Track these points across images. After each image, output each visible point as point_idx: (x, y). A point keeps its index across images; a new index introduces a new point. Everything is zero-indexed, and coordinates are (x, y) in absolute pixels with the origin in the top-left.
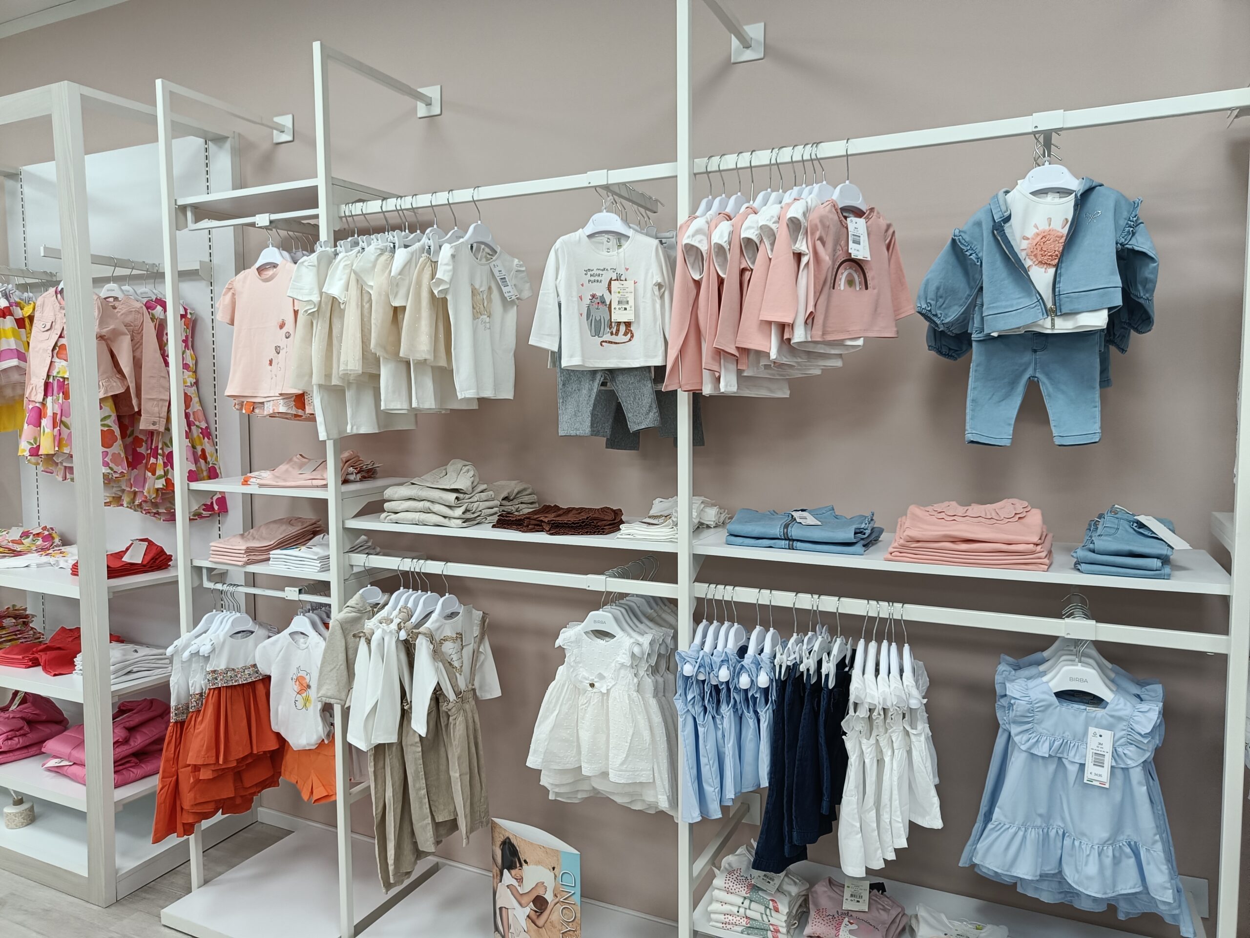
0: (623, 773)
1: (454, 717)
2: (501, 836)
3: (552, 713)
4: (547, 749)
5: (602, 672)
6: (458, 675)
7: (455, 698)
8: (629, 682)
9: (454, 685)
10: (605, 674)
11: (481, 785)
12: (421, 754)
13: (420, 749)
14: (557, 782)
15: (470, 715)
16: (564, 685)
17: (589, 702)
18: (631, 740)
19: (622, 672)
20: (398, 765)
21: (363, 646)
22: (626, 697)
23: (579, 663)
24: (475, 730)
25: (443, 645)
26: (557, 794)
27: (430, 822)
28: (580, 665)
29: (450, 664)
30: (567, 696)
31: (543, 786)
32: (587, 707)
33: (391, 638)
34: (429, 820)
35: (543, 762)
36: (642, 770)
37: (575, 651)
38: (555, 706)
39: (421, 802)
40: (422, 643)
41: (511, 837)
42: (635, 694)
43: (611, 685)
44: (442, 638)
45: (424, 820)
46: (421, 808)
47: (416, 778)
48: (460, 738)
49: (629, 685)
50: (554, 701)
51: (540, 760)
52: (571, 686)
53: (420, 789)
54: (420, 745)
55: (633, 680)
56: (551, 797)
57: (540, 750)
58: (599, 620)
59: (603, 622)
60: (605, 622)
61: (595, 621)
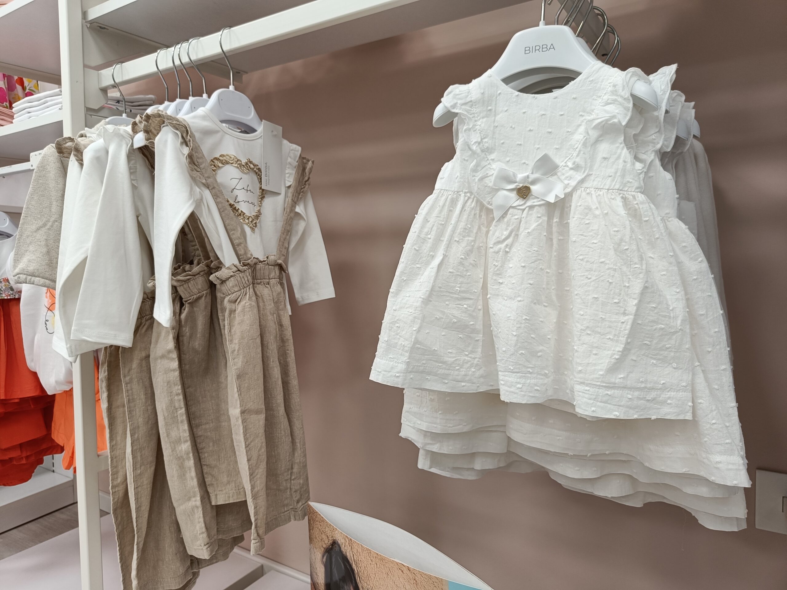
0: (617, 392)
1: (233, 297)
2: (324, 537)
3: (428, 263)
4: (416, 342)
5: (551, 154)
6: (247, 230)
7: (236, 262)
8: (624, 170)
9: (236, 242)
10: (558, 160)
11: (293, 442)
12: (177, 373)
13: (175, 364)
14: (438, 429)
15: (270, 306)
16: (454, 202)
17: (515, 233)
18: (638, 306)
19: (604, 148)
20: (143, 397)
21: (73, 163)
22: (619, 202)
23: (488, 151)
24: (283, 341)
25: (219, 172)
26: (434, 457)
27: (199, 503)
28: (492, 156)
29: (235, 209)
30: (462, 225)
32: (511, 246)
33: (119, 146)
34: (197, 501)
35: (407, 371)
36: (665, 388)
37: (482, 123)
38: (434, 248)
39: (182, 467)
40: (166, 141)
41: (341, 541)
42: (641, 197)
43: (573, 183)
44: (217, 156)
45: (189, 499)
46: (182, 476)
47: (173, 419)
48: (243, 338)
49: (623, 176)
50: (432, 236)
51: (402, 367)
52: (471, 204)
53: (178, 441)
54: (175, 355)
55: (633, 164)
56: (423, 463)
57: (401, 342)
58: (537, 48)
59: (548, 48)
60: (552, 47)
61: (527, 52)
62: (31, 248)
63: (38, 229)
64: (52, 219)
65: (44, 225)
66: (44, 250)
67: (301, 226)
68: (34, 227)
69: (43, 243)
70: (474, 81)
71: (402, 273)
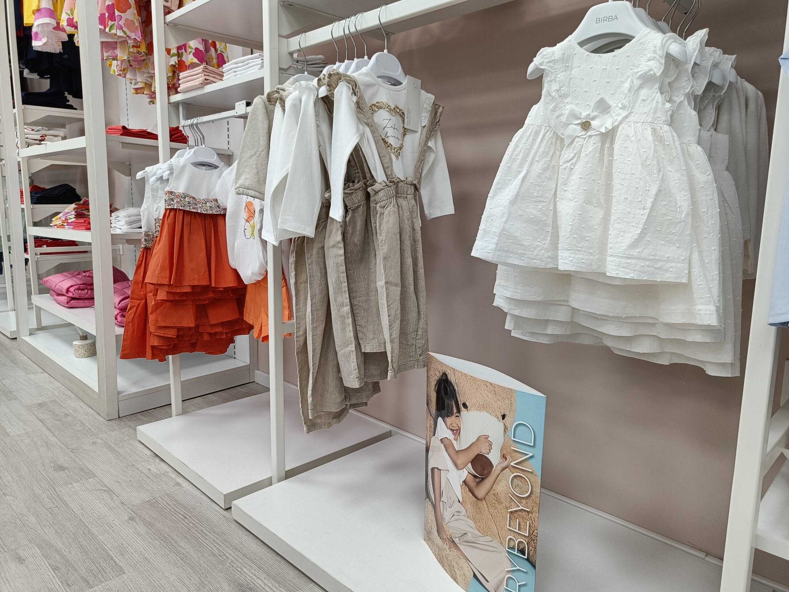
0: (633, 261)
1: (382, 204)
2: (437, 372)
3: (516, 177)
4: (504, 230)
5: (607, 98)
6: (393, 157)
7: (385, 180)
8: (656, 109)
9: (386, 165)
10: (611, 103)
11: (419, 312)
12: (343, 258)
13: (342, 252)
14: (518, 296)
15: (407, 214)
16: (537, 133)
17: (578, 155)
18: (654, 203)
19: (644, 93)
20: (319, 274)
21: (278, 109)
22: (649, 131)
23: (565, 96)
24: (414, 241)
25: (376, 115)
26: (518, 319)
27: (354, 349)
28: (567, 100)
29: (385, 142)
30: (541, 149)
31: (498, 309)
32: (575, 164)
33: (309, 96)
34: (352, 347)
35: (496, 250)
36: (668, 260)
37: (561, 76)
38: (521, 165)
39: (343, 323)
40: (342, 92)
41: (448, 372)
42: (666, 128)
43: (620, 118)
44: (375, 103)
45: (347, 346)
46: (343, 329)
47: (339, 289)
48: (388, 232)
49: (655, 113)
50: (520, 157)
51: (493, 246)
52: (549, 135)
53: (342, 305)
54: (342, 245)
55: (664, 104)
56: (508, 325)
57: (494, 229)
58: (605, 18)
59: (613, 18)
60: (616, 18)
61: (597, 22)
62: (247, 170)
63: (251, 157)
64: (260, 150)
65: (255, 154)
66: (255, 171)
67: (431, 157)
68: (249, 155)
69: (254, 166)
70: (558, 45)
71: (498, 183)
